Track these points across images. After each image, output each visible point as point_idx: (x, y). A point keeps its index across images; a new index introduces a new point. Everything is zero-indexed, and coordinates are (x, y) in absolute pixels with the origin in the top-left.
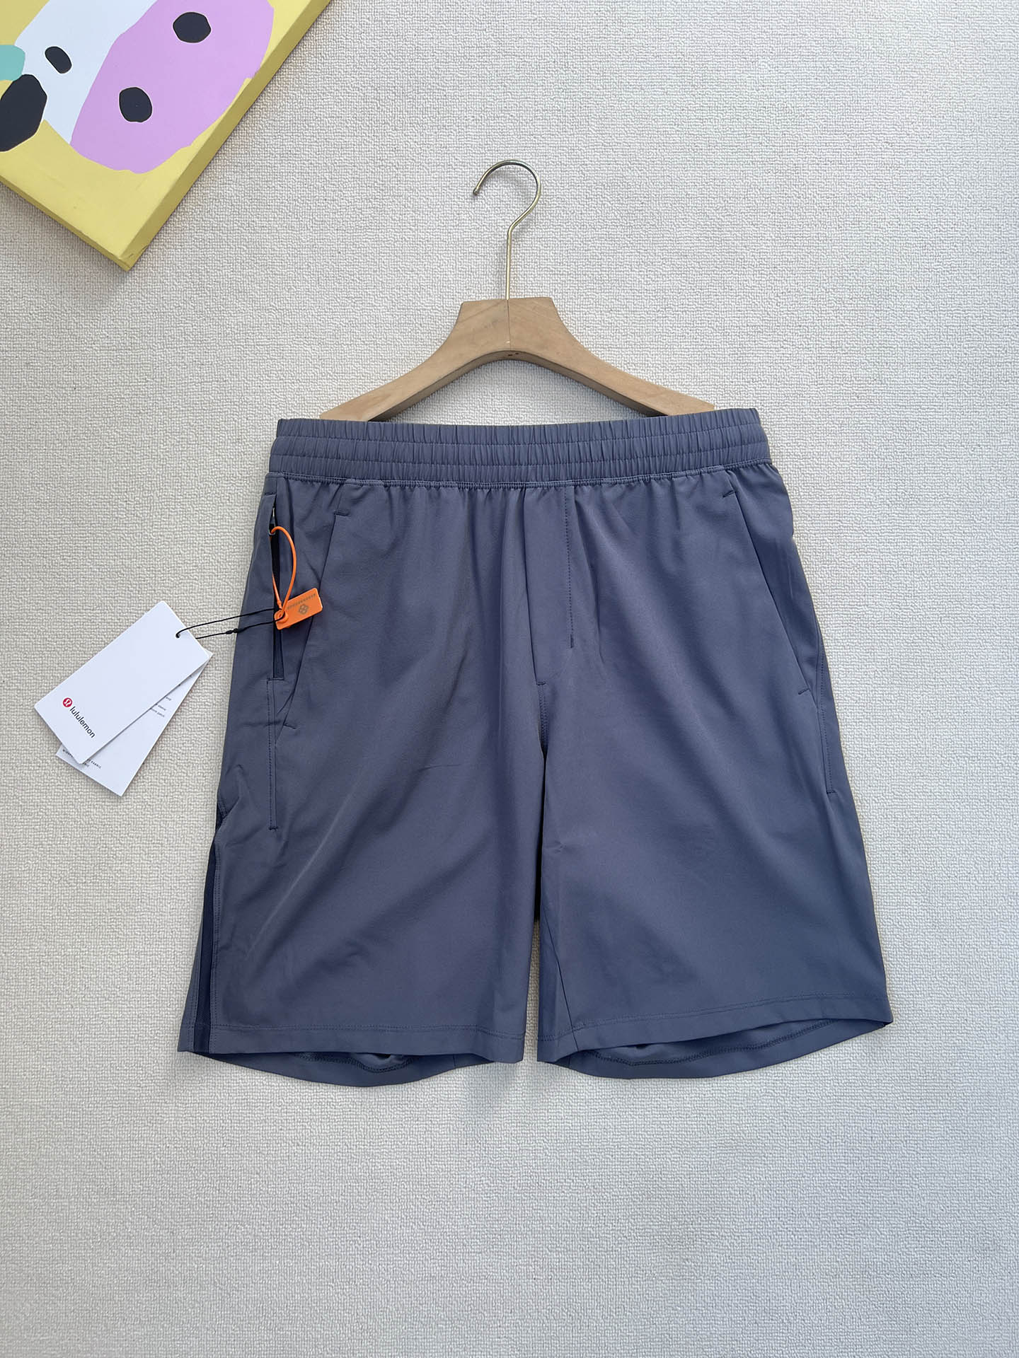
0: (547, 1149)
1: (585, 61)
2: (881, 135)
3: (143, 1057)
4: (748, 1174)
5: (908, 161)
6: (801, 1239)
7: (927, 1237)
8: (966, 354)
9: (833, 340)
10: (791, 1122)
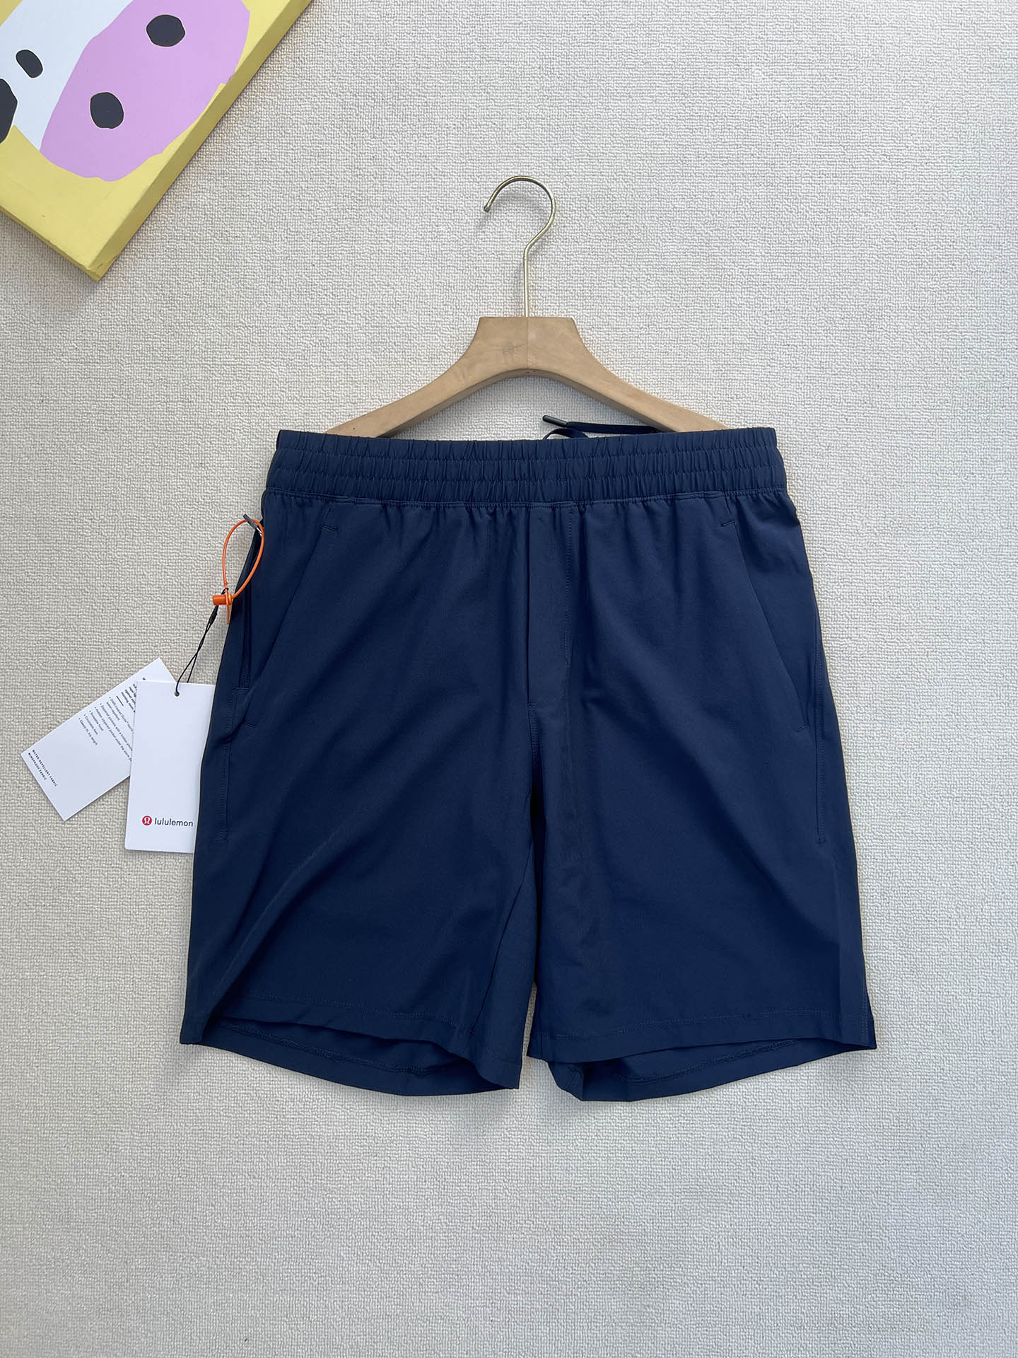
0: (508, 1189)
1: (571, 68)
2: (878, 148)
3: (99, 1084)
4: (713, 1221)
5: (906, 175)
6: (766, 1289)
7: (896, 1291)
8: (961, 378)
9: (822, 360)
10: (758, 1169)
